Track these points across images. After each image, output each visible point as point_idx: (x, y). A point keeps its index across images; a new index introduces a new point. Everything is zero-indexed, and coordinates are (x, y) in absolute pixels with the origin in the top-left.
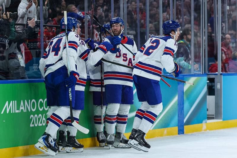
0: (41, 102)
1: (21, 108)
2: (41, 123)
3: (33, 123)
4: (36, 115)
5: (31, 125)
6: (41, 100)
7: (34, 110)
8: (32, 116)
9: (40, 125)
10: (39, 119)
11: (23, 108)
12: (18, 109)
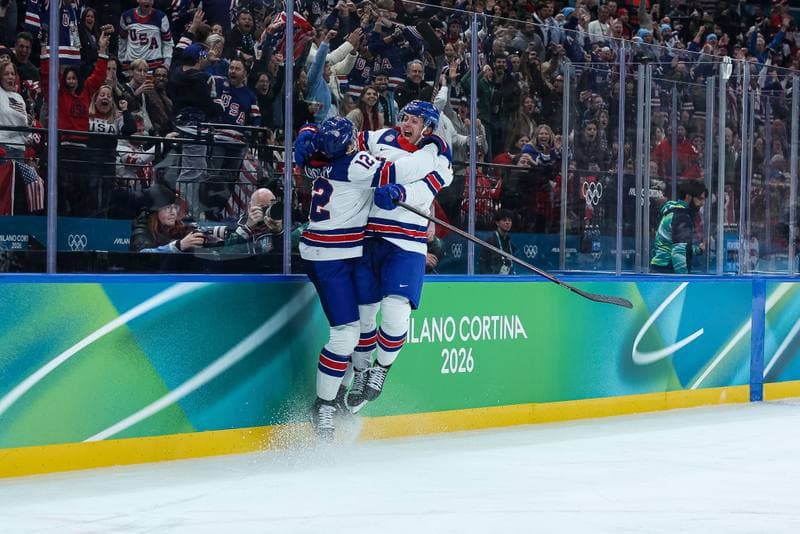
0: (465, 322)
1: (424, 334)
2: (464, 366)
3: (448, 367)
4: (454, 350)
5: (444, 371)
6: (466, 318)
7: (449, 339)
8: (445, 351)
9: (462, 370)
10: (460, 358)
11: (427, 334)
12: (417, 335)
